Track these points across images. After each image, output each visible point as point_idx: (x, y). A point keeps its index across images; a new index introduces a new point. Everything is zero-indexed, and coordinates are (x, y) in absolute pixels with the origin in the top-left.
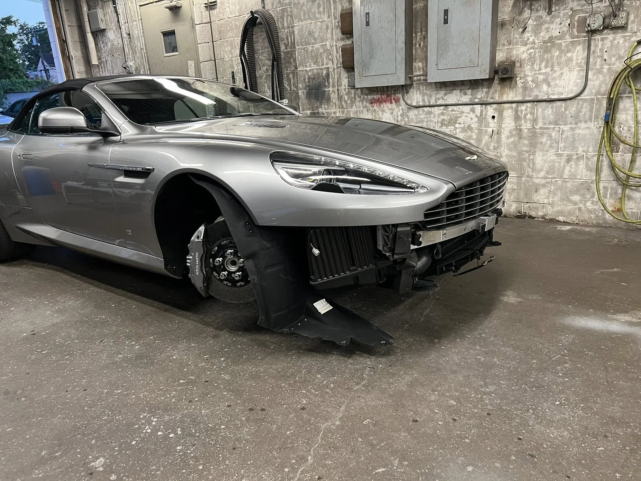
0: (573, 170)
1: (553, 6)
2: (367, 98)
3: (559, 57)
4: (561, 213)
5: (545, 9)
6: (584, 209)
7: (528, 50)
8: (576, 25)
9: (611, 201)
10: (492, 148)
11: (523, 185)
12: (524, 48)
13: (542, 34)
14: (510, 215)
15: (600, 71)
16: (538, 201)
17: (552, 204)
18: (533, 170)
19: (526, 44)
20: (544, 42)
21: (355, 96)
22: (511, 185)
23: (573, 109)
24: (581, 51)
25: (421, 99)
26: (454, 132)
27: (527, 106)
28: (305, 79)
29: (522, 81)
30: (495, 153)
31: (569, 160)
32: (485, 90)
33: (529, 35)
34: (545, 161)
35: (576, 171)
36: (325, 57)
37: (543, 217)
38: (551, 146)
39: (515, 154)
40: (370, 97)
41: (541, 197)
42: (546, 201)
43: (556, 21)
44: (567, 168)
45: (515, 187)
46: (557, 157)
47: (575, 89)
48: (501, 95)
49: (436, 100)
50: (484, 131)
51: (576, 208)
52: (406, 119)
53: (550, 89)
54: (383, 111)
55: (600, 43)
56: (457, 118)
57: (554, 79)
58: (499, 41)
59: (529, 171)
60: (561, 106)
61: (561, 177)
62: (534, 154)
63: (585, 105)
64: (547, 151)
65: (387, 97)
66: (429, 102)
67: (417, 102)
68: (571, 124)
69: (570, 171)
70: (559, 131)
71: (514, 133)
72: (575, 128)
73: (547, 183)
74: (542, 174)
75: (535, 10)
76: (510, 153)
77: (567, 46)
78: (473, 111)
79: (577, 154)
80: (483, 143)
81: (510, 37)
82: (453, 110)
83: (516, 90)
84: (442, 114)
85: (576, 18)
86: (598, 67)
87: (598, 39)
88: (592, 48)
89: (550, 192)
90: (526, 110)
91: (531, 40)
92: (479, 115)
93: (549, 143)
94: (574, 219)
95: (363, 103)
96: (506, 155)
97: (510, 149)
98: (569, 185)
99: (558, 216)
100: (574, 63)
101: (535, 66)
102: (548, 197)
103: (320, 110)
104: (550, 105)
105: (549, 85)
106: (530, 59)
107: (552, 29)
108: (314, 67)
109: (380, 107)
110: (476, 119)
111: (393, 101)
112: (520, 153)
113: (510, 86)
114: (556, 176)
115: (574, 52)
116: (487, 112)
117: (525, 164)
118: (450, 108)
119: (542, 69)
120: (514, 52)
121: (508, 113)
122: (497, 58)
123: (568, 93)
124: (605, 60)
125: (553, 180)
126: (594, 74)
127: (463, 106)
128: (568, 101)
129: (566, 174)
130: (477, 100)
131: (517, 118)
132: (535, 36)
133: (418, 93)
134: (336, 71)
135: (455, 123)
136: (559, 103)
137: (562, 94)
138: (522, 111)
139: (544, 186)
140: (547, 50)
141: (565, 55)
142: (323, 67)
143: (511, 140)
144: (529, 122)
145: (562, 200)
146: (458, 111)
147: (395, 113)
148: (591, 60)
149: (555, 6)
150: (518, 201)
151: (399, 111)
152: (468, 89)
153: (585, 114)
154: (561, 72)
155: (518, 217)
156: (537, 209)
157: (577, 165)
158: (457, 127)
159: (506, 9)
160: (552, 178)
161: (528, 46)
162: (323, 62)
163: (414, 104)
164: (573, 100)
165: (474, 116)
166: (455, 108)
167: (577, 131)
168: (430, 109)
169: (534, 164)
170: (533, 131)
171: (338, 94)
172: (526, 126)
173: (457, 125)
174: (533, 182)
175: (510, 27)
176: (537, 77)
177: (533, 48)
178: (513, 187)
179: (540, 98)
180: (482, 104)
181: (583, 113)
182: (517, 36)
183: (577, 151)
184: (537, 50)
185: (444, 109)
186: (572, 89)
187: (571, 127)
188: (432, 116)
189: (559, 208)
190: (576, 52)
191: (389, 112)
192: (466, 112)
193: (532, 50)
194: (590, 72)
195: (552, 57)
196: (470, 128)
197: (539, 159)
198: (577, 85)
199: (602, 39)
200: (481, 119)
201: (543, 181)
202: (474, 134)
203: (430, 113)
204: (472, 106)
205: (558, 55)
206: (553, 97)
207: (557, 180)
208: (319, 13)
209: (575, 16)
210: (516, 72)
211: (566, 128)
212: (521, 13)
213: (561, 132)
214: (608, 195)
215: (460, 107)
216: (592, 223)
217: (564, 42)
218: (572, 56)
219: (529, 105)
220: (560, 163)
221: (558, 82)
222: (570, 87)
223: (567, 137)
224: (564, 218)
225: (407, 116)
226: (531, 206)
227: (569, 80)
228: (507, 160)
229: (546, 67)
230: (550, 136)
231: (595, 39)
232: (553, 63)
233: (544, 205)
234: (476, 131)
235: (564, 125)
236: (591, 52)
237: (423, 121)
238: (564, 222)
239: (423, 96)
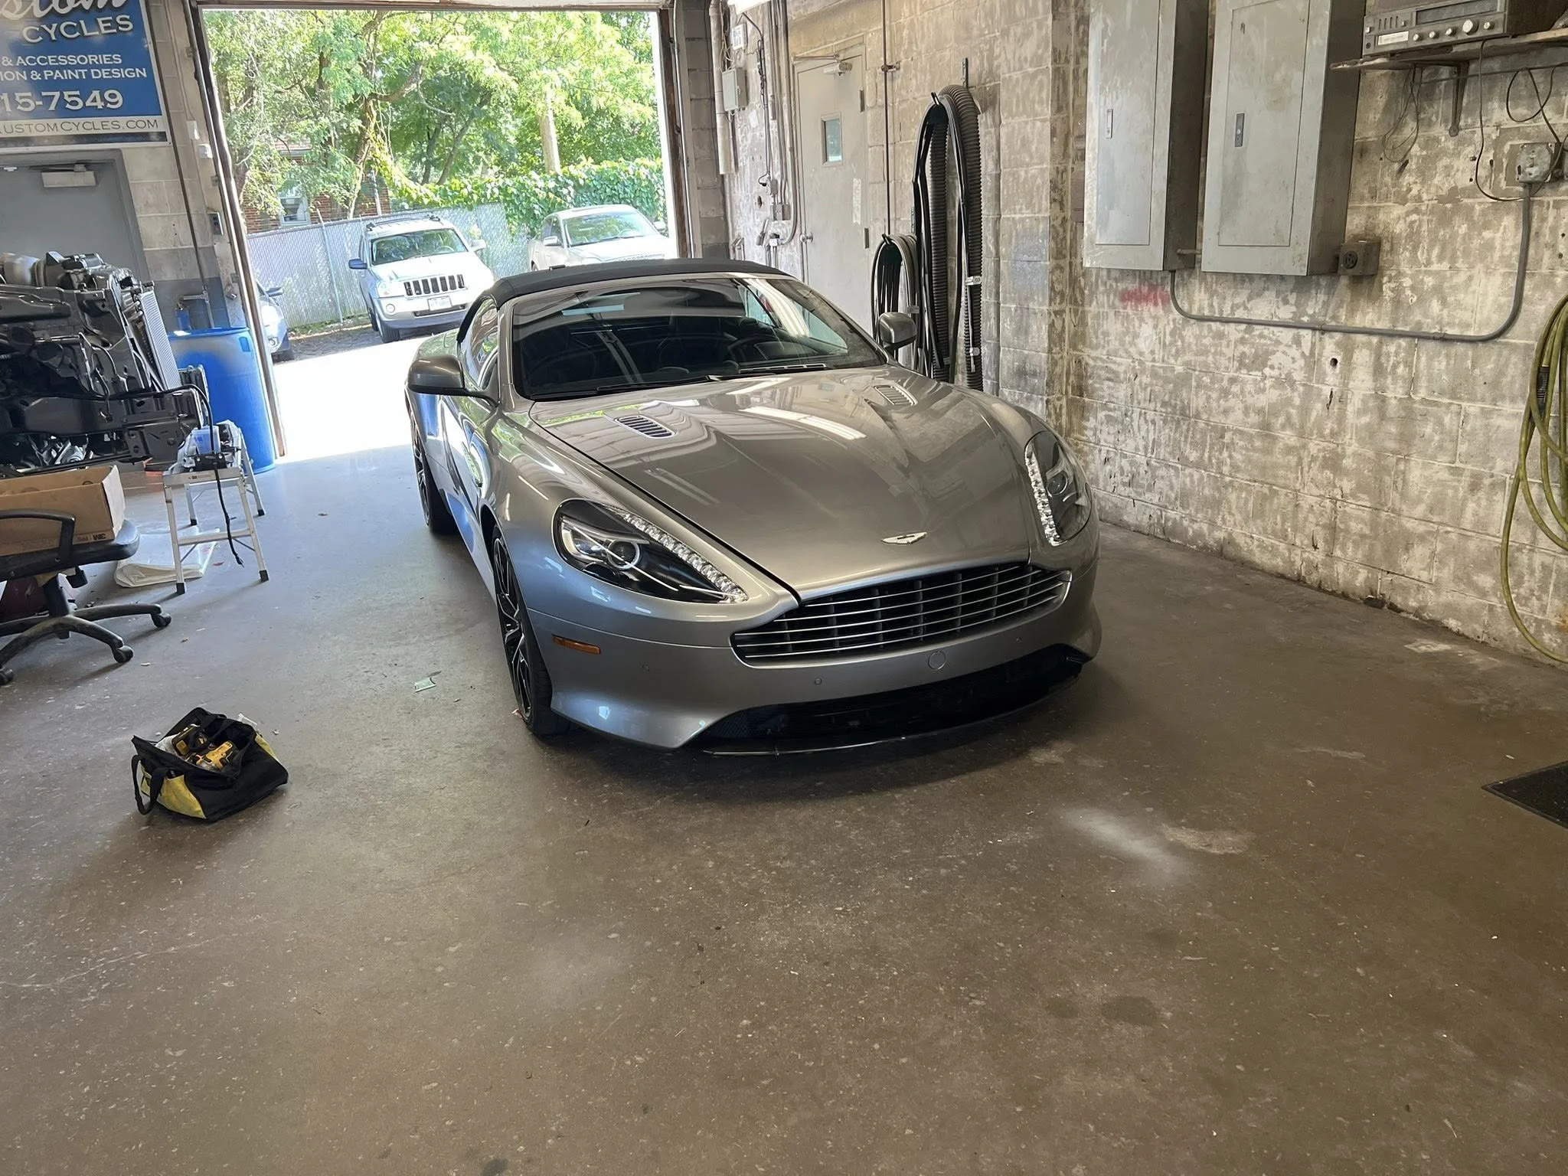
0: (1482, 513)
1: (1463, 116)
2: (1117, 286)
3: (1468, 237)
4: (1452, 609)
5: (1446, 121)
6: (1500, 610)
7: (1408, 214)
8: (1505, 166)
9: (1556, 602)
10: (1327, 431)
11: (1381, 531)
12: (1398, 211)
13: (1436, 181)
14: (1354, 594)
15: (1548, 281)
16: (1409, 572)
17: (1436, 586)
18: (1403, 496)
19: (1403, 201)
20: (1441, 200)
21: (1097, 281)
22: (1360, 526)
23: (1489, 367)
24: (1512, 228)
25: (1206, 302)
26: (1262, 384)
27: (1399, 346)
28: (1011, 237)
29: (1393, 285)
30: (1333, 446)
31: (1474, 487)
32: (1322, 297)
33: (1412, 180)
34: (1428, 481)
35: (1489, 514)
36: (1044, 196)
37: (1417, 612)
38: (1441, 448)
39: (1370, 454)
40: (1121, 286)
41: (1415, 563)
42: (1424, 575)
43: (1466, 152)
44: (1471, 506)
45: (1367, 531)
46: (1452, 474)
47: (1495, 317)
48: (1352, 312)
49: (1232, 308)
50: (1315, 391)
51: (1485, 605)
52: (1179, 343)
53: (1445, 312)
54: (1142, 320)
55: (1552, 213)
56: (1269, 353)
57: (1455, 288)
58: (1355, 188)
59: (1394, 496)
60: (1466, 355)
61: (1458, 526)
62: (1406, 460)
63: (1514, 359)
64: (1434, 457)
65: (1150, 291)
66: (1221, 311)
67: (1201, 309)
68: (1483, 400)
69: (1476, 514)
70: (1459, 414)
71: (1371, 404)
72: (1491, 412)
73: (1430, 533)
74: (1420, 510)
75: (1426, 123)
76: (1361, 451)
77: (1484, 213)
78: (1297, 341)
79: (1492, 476)
80: (1313, 419)
81: (1375, 181)
82: (1261, 336)
83: (1380, 306)
84: (1242, 341)
85: (1507, 148)
86: (1545, 271)
87: (1549, 203)
88: (1535, 225)
89: (1433, 554)
90: (1397, 354)
91: (1414, 192)
92: (1307, 353)
93: (1437, 438)
94: (1480, 630)
95: (1108, 296)
96: (1354, 454)
97: (1361, 441)
98: (1472, 545)
99: (1447, 617)
100: (1497, 255)
101: (1419, 253)
102: (1429, 567)
103: (1031, 305)
104: (1443, 349)
105: (1444, 302)
106: (1409, 237)
107: (1458, 170)
108: (1027, 214)
109: (1137, 307)
110: (1302, 362)
111: (1159, 301)
112: (1380, 454)
113: (1369, 295)
114: (1446, 520)
115: (1498, 229)
116: (1324, 348)
117: (1388, 480)
118: (1258, 330)
119: (1433, 263)
120: (1382, 217)
121: (1363, 357)
122: (1349, 227)
123: (1480, 326)
124: (1561, 256)
125: (1443, 529)
126: (1535, 288)
127: (1281, 329)
128: (1480, 345)
129: (1468, 520)
130: (1305, 319)
131: (1378, 371)
132: (1423, 183)
133: (1203, 290)
134: (1069, 225)
135: (1265, 366)
136: (1460, 348)
137: (1468, 326)
138: (1388, 355)
139: (1422, 538)
140: (1445, 220)
141: (1480, 234)
142: (1041, 215)
143: (1365, 419)
144: (1400, 383)
145: (1457, 579)
146: (1270, 339)
147: (1160, 326)
148: (1531, 252)
149: (1467, 118)
150: (1369, 564)
151: (1169, 324)
152: (1292, 292)
153: (1512, 383)
154: (1468, 273)
155: (1369, 602)
156: (1405, 590)
157: (1490, 501)
158: (1268, 375)
159: (1371, 116)
160: (1440, 524)
161: (1409, 205)
162: (1040, 204)
163: (1194, 313)
164: (1490, 344)
165: (1297, 354)
166: (1266, 331)
167: (1497, 421)
168: (1222, 328)
169: (1405, 481)
170: (1407, 402)
171: (1071, 272)
172: (1395, 392)
173: (1267, 371)
174: (1401, 526)
175: (1376, 159)
176: (1422, 280)
177: (1416, 211)
178: (1362, 529)
179: (1425, 329)
180: (1314, 329)
181: (1509, 378)
182: (1388, 179)
183: (1492, 468)
184: (1425, 218)
185: (1246, 331)
186: (1489, 318)
187: (1482, 409)
188: (1224, 342)
189: (1450, 598)
190: (1502, 228)
191: (1151, 323)
192: (1285, 342)
193: (1414, 217)
194: (1527, 281)
195: (1453, 237)
196: (1290, 381)
197: (1416, 475)
198: (1500, 307)
199: (1558, 205)
200: (1312, 361)
201: (1422, 528)
202: (1296, 394)
203: (1220, 336)
204: (1295, 331)
205: (1465, 234)
206: (1450, 331)
207: (1449, 529)
208: (1041, 102)
209: (1505, 143)
210: (1381, 264)
211: (1473, 408)
212: (1398, 126)
213: (1462, 417)
214: (1551, 588)
215: (1276, 329)
216: (1515, 648)
217: (1480, 204)
218: (1493, 239)
219: (1403, 342)
220: (1456, 489)
221: (1462, 296)
222: (1485, 313)
223: (1474, 429)
224: (1460, 624)
225: (1182, 338)
226: (1395, 582)
227: (1485, 295)
228: (1354, 466)
229: (1441, 259)
230: (1440, 422)
231: (1541, 203)
232: (1454, 251)
233: (1421, 584)
234: (1301, 389)
235: (1469, 400)
236: (1533, 233)
237: (1209, 351)
238: (1458, 634)
239: (1212, 296)
